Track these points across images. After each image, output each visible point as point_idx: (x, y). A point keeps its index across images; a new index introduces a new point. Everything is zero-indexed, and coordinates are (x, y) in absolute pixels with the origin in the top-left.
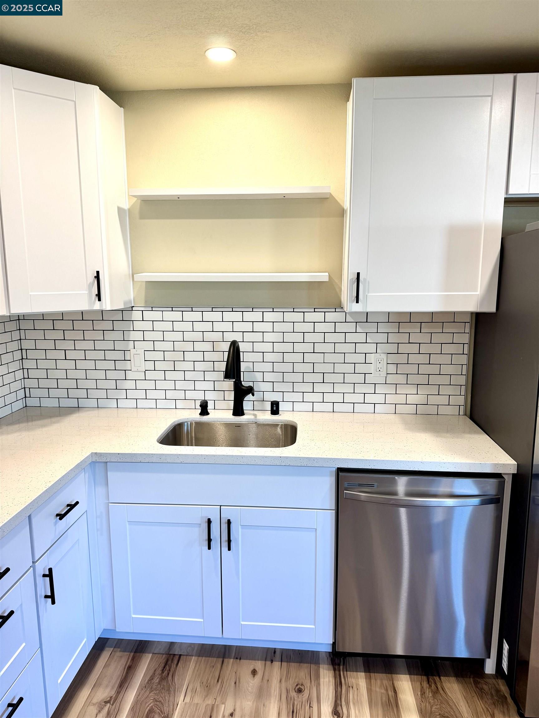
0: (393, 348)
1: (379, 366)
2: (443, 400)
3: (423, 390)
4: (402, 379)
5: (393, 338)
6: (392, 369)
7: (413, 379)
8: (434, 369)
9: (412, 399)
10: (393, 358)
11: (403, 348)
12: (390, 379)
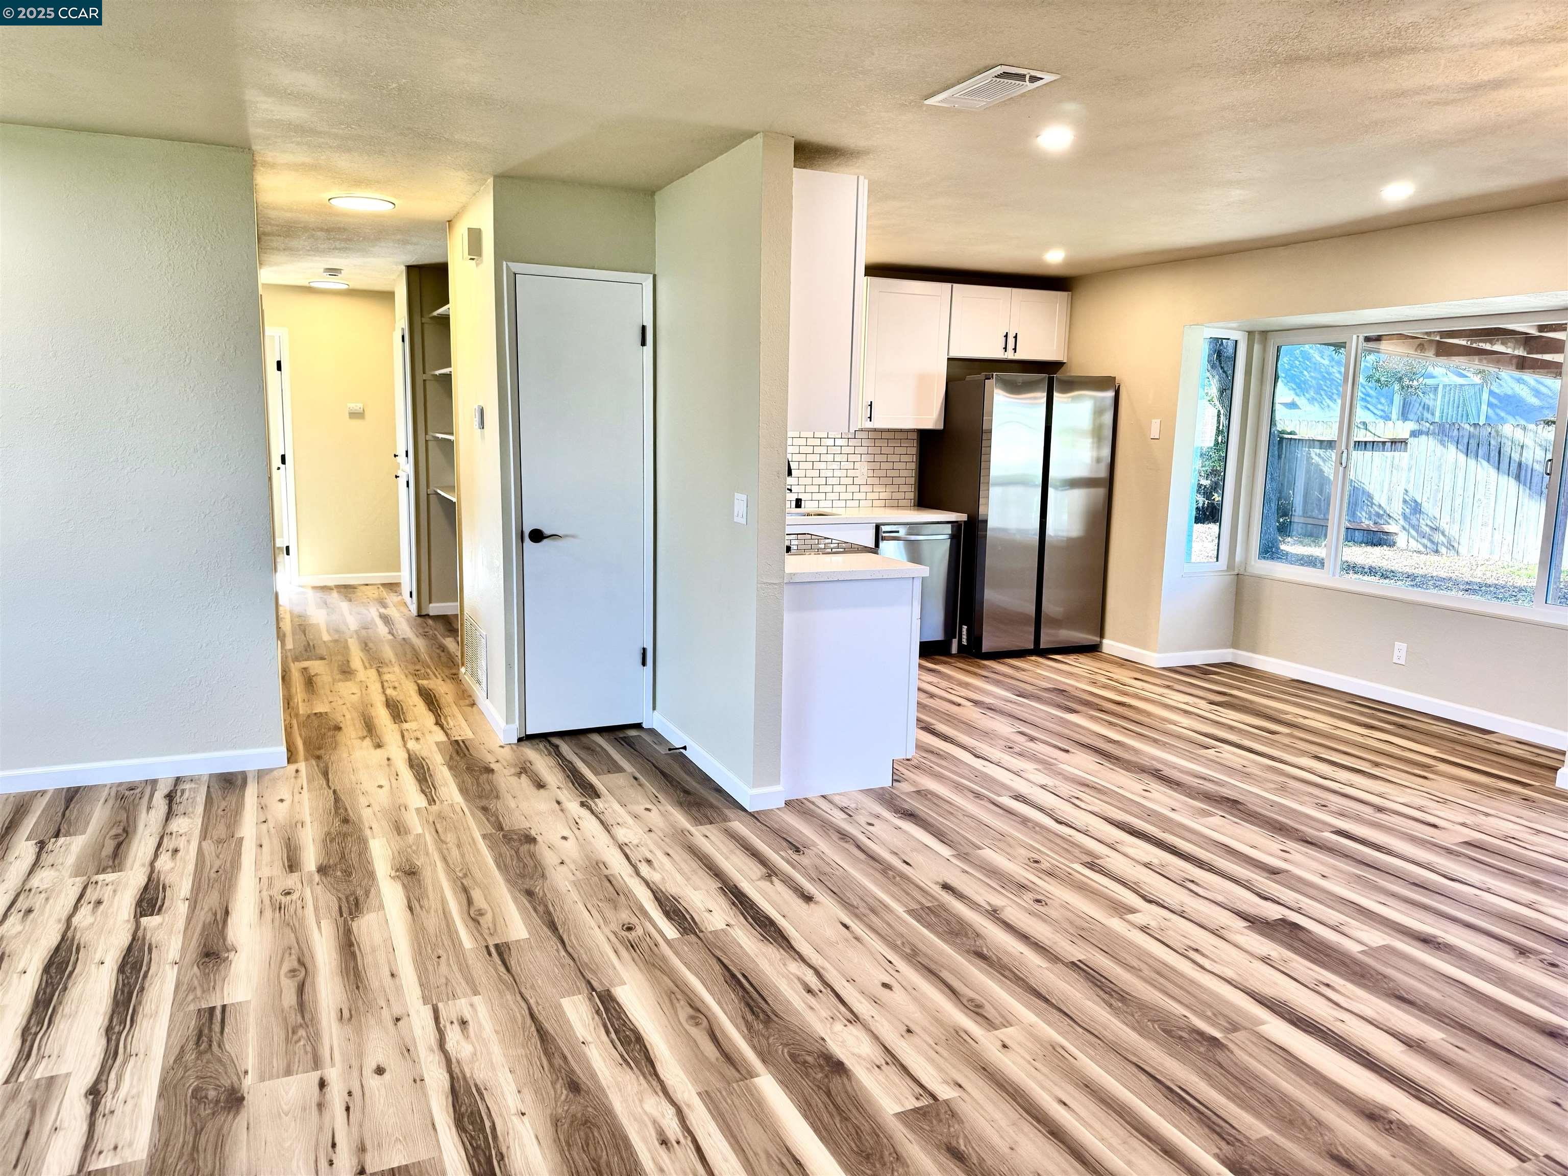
0: (871, 458)
1: (863, 471)
2: (901, 495)
3: (889, 489)
4: (876, 481)
5: (871, 450)
6: (871, 473)
7: (883, 480)
8: (895, 473)
9: (883, 495)
10: (872, 465)
11: (878, 458)
12: (870, 481)
